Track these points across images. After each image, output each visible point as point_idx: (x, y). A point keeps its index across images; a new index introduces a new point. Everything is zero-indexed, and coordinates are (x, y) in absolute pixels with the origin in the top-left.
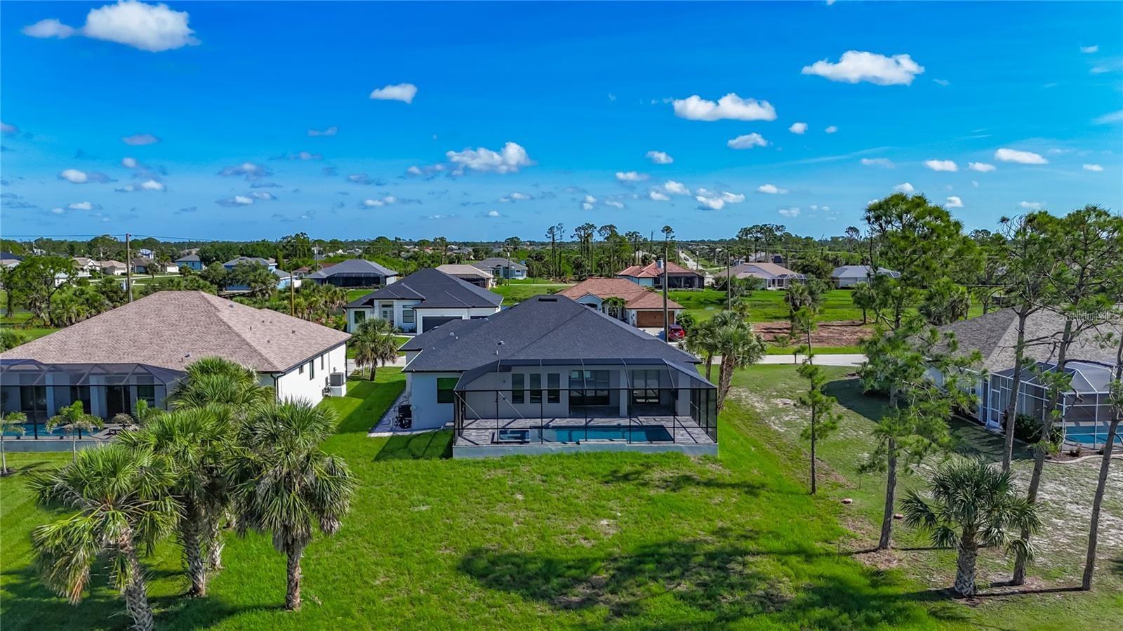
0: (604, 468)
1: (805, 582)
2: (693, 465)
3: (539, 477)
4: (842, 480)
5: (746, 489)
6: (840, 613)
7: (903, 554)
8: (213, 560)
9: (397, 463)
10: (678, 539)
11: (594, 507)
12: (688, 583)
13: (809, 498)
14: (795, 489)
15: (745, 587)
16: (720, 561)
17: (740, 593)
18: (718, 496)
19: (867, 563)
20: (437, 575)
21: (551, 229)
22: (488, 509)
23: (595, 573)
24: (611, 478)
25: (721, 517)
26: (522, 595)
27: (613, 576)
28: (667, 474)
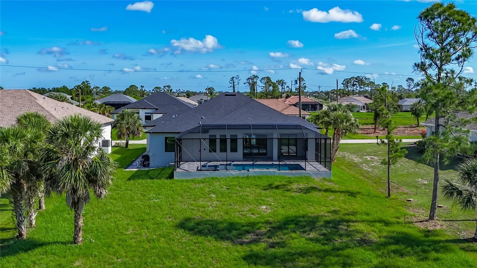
0: (265, 183)
1: (385, 234)
2: (317, 181)
3: (225, 187)
4: (406, 191)
5: (349, 194)
6: (406, 248)
7: (443, 223)
8: (31, 221)
9: (140, 181)
10: (308, 214)
11: (258, 200)
12: (314, 233)
13: (387, 199)
14: (378, 195)
15: (348, 235)
16: (334, 225)
17: (346, 238)
18: (332, 196)
19: (422, 227)
20: (164, 229)
21: (233, 78)
22: (194, 201)
23: (258, 229)
24: (268, 187)
25: (333, 205)
26: (214, 237)
27: (269, 231)
28: (302, 186)
